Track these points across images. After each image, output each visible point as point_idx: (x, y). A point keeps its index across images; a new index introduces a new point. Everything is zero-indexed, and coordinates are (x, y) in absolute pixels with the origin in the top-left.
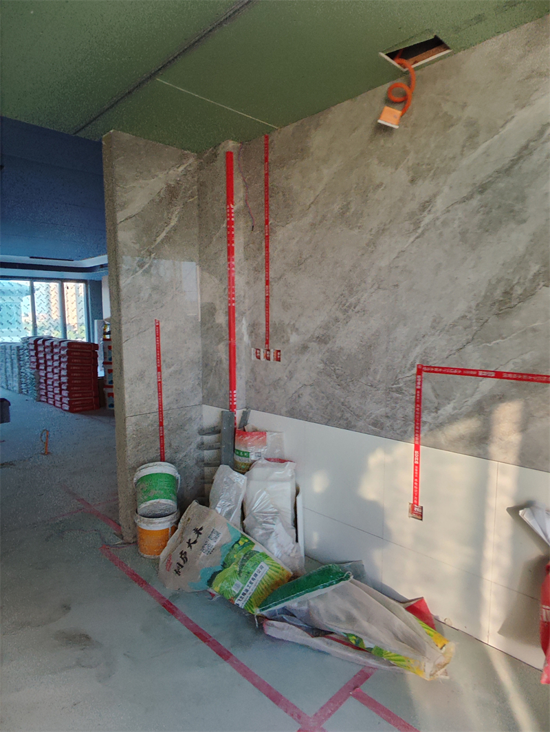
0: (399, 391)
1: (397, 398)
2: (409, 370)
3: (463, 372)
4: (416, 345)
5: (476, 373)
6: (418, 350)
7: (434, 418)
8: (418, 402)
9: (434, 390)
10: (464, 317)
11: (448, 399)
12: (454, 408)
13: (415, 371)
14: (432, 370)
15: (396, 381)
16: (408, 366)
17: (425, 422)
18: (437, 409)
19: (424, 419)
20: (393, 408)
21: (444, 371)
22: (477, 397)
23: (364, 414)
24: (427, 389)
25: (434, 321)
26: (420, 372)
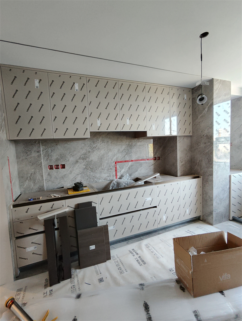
0: (111, 169)
1: (111, 171)
2: (113, 163)
3: (125, 161)
4: (114, 157)
5: (128, 161)
6: (115, 158)
7: (120, 173)
8: (116, 171)
9: (119, 167)
10: (124, 149)
11: (123, 168)
12: (124, 170)
13: (115, 163)
14: (119, 162)
15: (110, 166)
16: (113, 162)
17: (118, 175)
18: (120, 171)
19: (117, 174)
20: (109, 174)
21: (121, 162)
22: (129, 166)
23: (101, 178)
24: (118, 167)
25: (118, 150)
26: (116, 163)
